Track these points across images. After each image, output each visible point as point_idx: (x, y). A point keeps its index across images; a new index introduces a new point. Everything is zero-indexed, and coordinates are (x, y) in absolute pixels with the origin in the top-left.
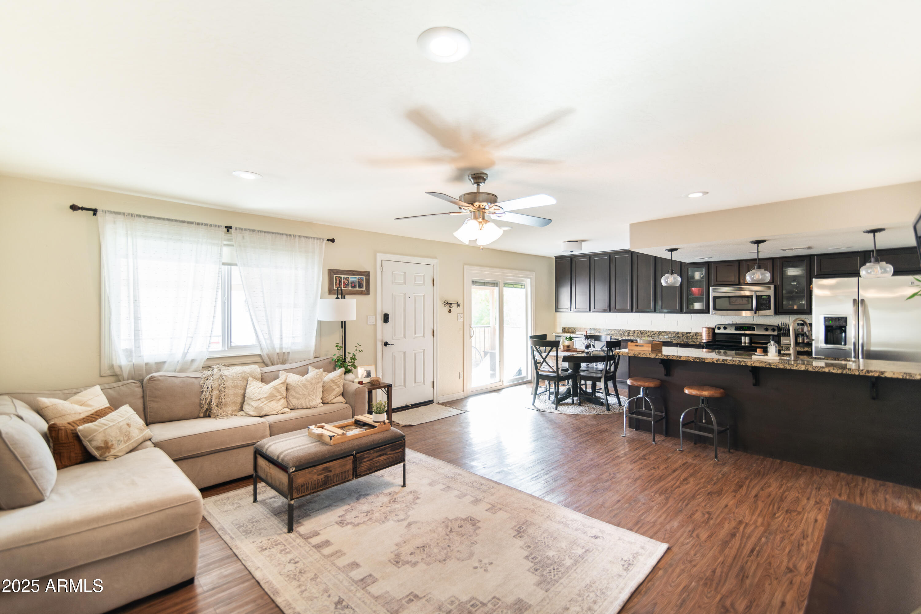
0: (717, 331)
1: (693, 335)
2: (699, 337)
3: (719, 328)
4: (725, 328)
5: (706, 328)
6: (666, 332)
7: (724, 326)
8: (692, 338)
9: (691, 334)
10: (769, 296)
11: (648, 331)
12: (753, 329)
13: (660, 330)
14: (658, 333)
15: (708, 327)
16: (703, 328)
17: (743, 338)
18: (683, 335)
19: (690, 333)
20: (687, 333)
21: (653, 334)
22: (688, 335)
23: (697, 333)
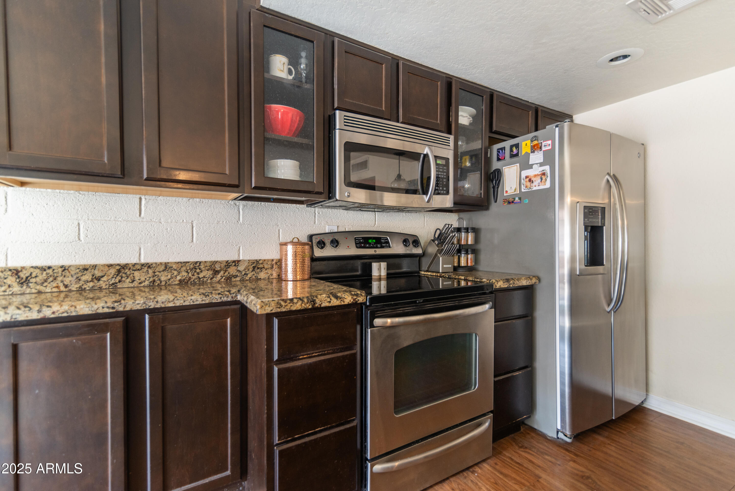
0: (318, 253)
1: (247, 268)
2: (262, 275)
3: (322, 244)
4: (335, 243)
5: (292, 242)
6: (149, 266)
7: (331, 239)
8: (242, 280)
9: (241, 268)
10: (447, 160)
11: (64, 269)
12: (387, 244)
13: (123, 261)
14: (113, 271)
15: (295, 240)
16: (286, 244)
17: (375, 265)
18: (216, 272)
19: (236, 263)
20: (228, 264)
21: (87, 277)
22: (232, 270)
23: (257, 261)
